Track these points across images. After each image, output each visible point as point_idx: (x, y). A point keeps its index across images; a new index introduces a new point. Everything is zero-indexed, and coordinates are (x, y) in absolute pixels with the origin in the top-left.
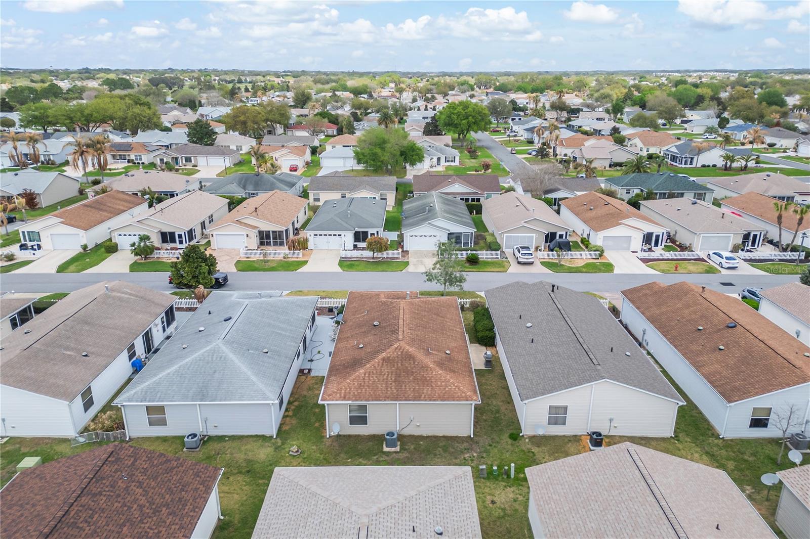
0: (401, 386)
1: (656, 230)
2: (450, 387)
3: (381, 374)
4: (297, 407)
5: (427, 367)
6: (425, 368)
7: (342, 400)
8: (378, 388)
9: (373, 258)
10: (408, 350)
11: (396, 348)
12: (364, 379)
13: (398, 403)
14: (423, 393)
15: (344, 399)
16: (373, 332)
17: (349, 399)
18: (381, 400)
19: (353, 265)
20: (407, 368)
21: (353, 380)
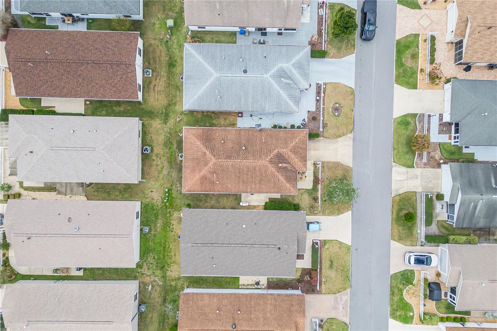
6: (200, 171)
10: (210, 163)
11: (211, 158)
19: (406, 125)
20: (200, 163)
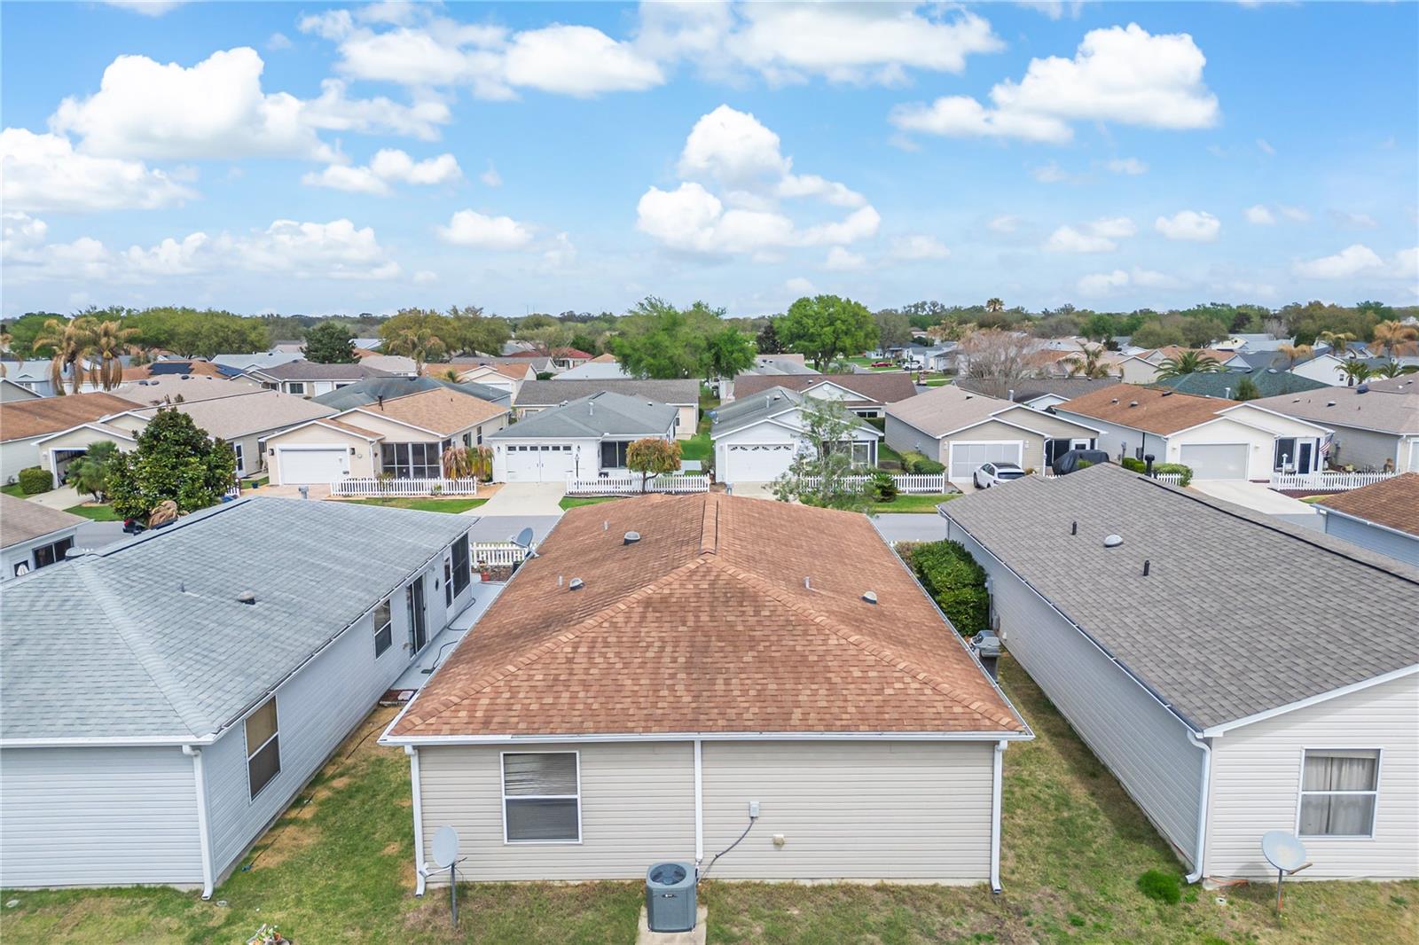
0: (712, 682)
1: (1303, 434)
2: (898, 685)
3: (634, 645)
4: (339, 792)
5: (806, 623)
6: (798, 625)
7: (475, 732)
8: (620, 688)
9: (643, 493)
10: (733, 577)
11: (693, 572)
13: (697, 737)
14: (797, 704)
15: (486, 725)
16: (620, 555)
17: (503, 728)
18: (631, 731)
20: (732, 626)
21: (529, 666)
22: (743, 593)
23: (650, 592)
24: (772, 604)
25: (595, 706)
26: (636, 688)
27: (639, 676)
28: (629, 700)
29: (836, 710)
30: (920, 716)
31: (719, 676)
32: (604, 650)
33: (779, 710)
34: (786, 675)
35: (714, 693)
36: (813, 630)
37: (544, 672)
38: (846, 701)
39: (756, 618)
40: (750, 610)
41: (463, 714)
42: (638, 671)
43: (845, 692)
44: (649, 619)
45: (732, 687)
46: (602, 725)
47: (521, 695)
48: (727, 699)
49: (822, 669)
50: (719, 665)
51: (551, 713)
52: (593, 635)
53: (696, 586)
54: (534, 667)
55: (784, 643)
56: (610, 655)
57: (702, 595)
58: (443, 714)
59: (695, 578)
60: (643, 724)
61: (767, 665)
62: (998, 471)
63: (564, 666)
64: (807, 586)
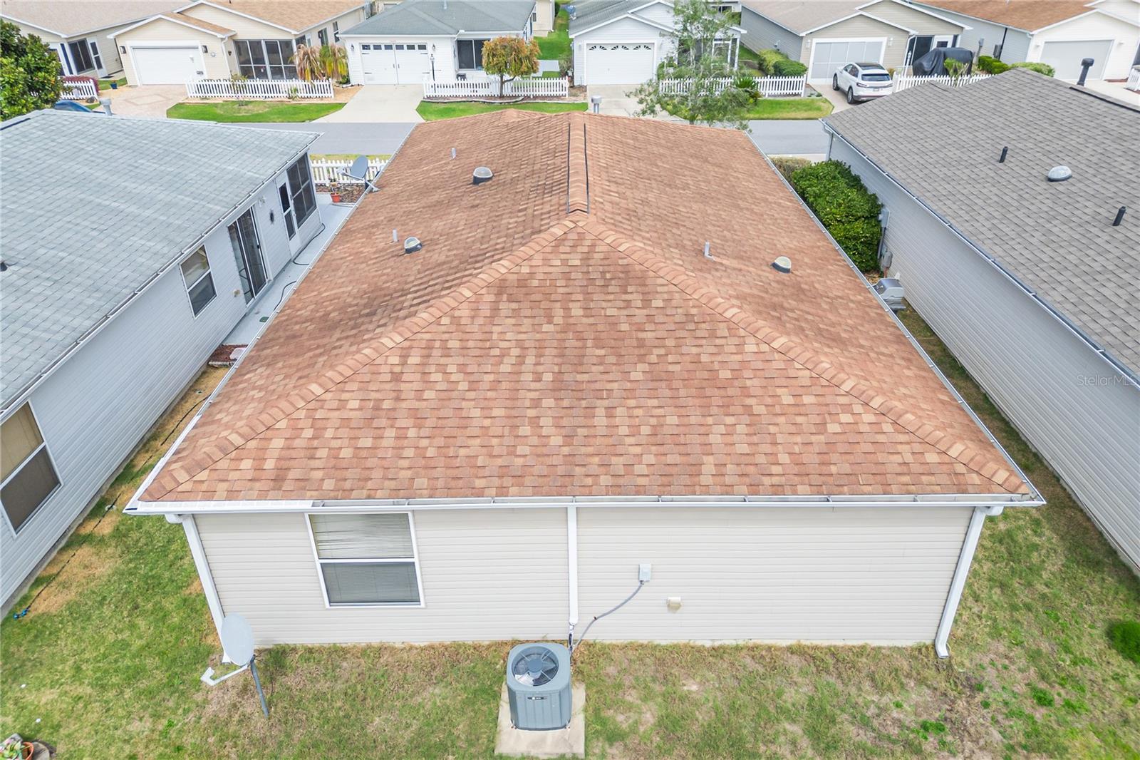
2: (846, 418)
3: (484, 354)
5: (713, 318)
6: (702, 322)
7: (262, 496)
8: (464, 425)
9: (502, 97)
10: (613, 248)
11: (560, 241)
12: (396, 378)
13: (571, 504)
14: (707, 449)
15: (278, 484)
16: (468, 200)
17: (303, 488)
18: (480, 493)
19: (454, 110)
20: (613, 325)
21: (341, 386)
22: (627, 272)
23: (503, 271)
24: (665, 289)
25: (431, 452)
26: (487, 422)
27: (491, 404)
28: (477, 441)
29: (761, 459)
30: (880, 469)
31: (599, 403)
32: (443, 361)
33: (684, 459)
34: (690, 402)
35: (592, 431)
36: (722, 330)
37: (361, 395)
38: (775, 443)
39: (645, 312)
40: (637, 300)
41: (247, 464)
42: (490, 394)
43: (772, 429)
44: (503, 313)
45: (617, 421)
46: (440, 483)
47: (329, 433)
48: (610, 441)
49: (738, 392)
50: (597, 386)
51: (370, 463)
52: (428, 336)
53: (564, 262)
54: (348, 387)
55: (684, 350)
56: (452, 369)
57: (573, 276)
58: (220, 465)
59: (562, 249)
60: (496, 482)
61: (663, 384)
62: (862, 71)
63: (388, 386)
64: (707, 254)
